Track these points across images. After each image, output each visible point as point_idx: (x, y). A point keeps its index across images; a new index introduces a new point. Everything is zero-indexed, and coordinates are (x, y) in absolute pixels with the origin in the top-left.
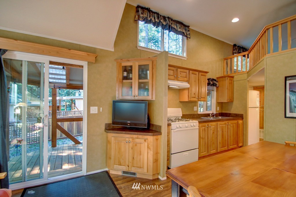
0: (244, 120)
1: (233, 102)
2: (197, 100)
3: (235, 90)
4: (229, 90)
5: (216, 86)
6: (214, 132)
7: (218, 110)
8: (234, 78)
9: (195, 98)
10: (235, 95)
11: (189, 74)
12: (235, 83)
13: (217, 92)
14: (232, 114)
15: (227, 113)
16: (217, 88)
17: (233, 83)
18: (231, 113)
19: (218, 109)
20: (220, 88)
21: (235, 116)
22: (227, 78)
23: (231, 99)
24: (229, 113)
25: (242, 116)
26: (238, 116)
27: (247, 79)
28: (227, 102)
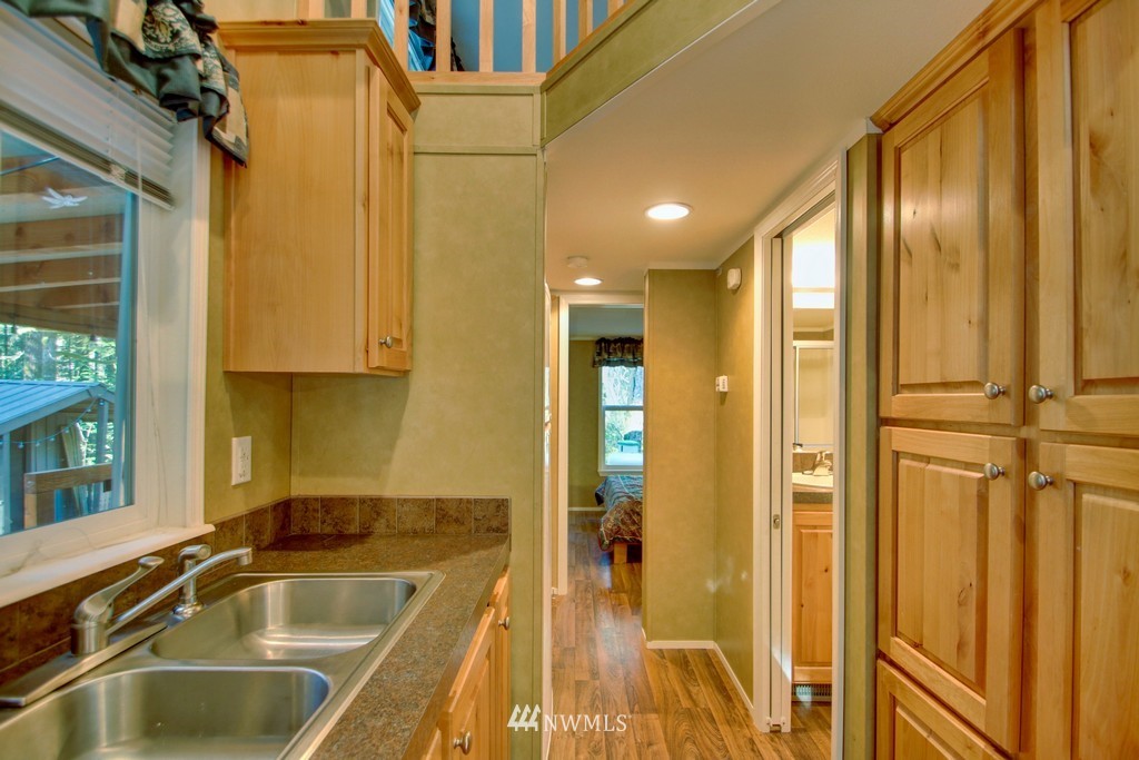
0: (515, 556)
1: (406, 373)
3: (427, 252)
4: (383, 221)
7: (234, 481)
15: (345, 502)
17: (413, 163)
21: (430, 521)
22: (361, 73)
23: (398, 341)
24: (363, 501)
25: (495, 524)
26: (457, 520)
27: (539, 153)
28: (361, 369)
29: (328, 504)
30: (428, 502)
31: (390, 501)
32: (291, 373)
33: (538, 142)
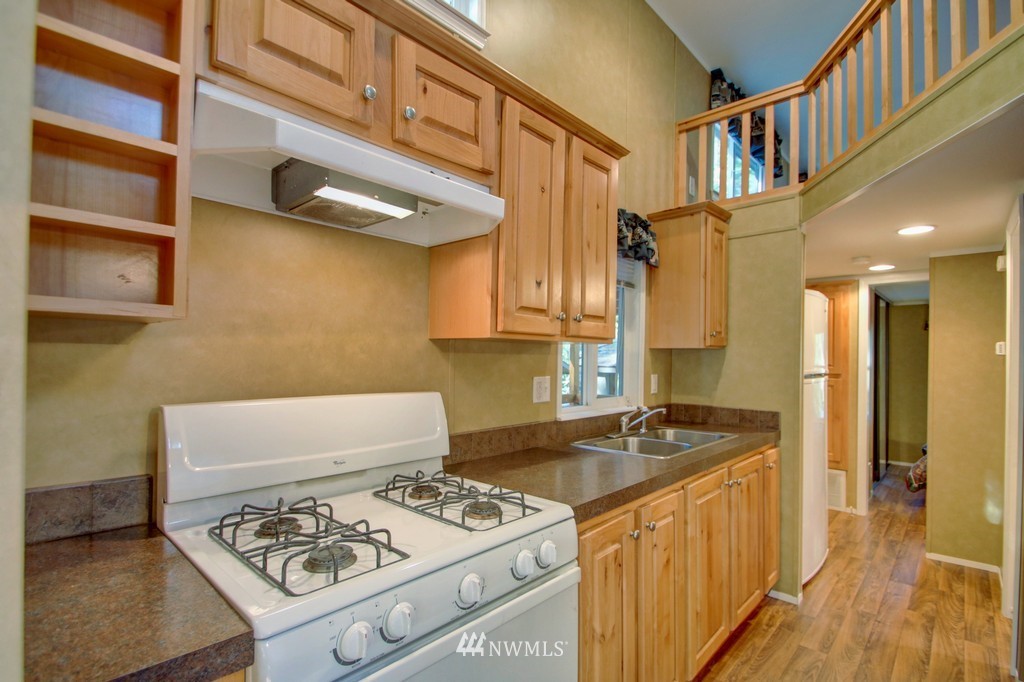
0: (783, 442)
1: (724, 347)
2: (554, 328)
3: (735, 287)
4: (712, 282)
5: (648, 263)
6: (668, 561)
7: (652, 392)
8: (733, 219)
9: (541, 318)
10: (734, 311)
11: (500, 122)
12: (735, 245)
13: (649, 292)
14: (723, 409)
15: (695, 407)
16: (652, 268)
17: (728, 246)
18: (715, 404)
19: (654, 388)
20: (662, 274)
21: (736, 421)
22: (703, 219)
23: (720, 333)
24: (703, 407)
25: (771, 424)
26: (750, 421)
27: (798, 228)
28: (702, 346)
29: (687, 407)
30: (735, 410)
31: (716, 409)
32: (671, 349)
33: (797, 222)
